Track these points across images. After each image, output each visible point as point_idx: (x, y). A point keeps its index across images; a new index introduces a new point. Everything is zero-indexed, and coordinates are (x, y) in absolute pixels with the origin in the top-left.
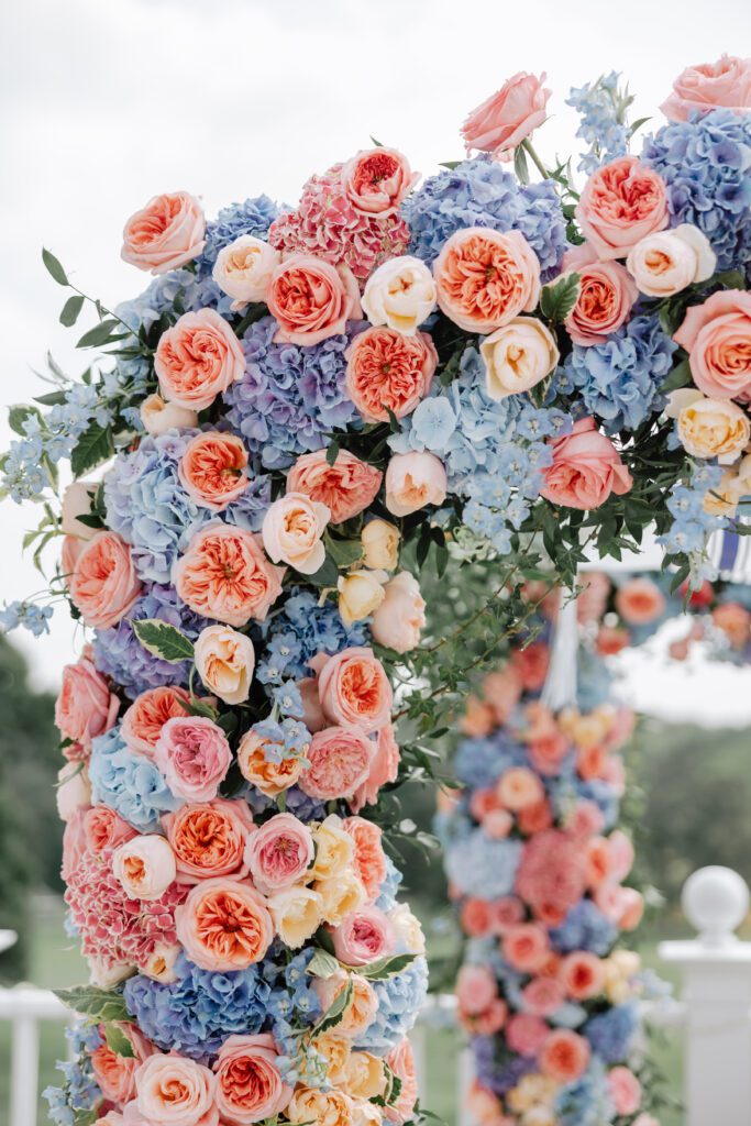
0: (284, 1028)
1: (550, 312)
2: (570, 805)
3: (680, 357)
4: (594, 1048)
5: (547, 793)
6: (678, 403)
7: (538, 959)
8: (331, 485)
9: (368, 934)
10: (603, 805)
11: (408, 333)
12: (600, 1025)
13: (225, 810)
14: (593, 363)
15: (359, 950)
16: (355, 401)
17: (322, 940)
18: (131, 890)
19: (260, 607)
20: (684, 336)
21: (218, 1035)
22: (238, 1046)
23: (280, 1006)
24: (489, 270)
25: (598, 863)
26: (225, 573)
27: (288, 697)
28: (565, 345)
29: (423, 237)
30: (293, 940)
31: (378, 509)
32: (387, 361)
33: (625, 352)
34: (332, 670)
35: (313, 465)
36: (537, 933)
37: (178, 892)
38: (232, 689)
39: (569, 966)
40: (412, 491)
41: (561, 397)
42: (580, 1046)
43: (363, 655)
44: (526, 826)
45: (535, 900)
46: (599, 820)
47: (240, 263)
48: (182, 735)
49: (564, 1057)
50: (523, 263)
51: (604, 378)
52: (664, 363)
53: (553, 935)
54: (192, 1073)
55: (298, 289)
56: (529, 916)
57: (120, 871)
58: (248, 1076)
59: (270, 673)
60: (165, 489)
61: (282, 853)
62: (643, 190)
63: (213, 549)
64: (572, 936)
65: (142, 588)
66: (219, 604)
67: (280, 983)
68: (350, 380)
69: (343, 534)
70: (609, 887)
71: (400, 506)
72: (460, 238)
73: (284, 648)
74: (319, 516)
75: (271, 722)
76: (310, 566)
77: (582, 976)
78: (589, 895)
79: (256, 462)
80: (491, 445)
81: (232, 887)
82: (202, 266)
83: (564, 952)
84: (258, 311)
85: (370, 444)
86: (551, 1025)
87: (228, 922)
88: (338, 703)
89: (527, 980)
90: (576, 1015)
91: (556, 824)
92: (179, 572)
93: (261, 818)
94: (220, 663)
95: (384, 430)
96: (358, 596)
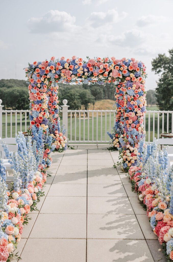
0: (42, 103)
1: (55, 69)
2: (54, 94)
3: (61, 72)
4: (55, 112)
5: (52, 93)
6: (61, 74)
7: (51, 106)
8: (44, 77)
9: (46, 99)
10: (56, 94)
11: (49, 70)
12: (56, 110)
13: (39, 93)
14: (57, 72)
15: (45, 99)
16: (45, 73)
17: (44, 99)
18: (35, 96)
19: (40, 83)
20: (61, 71)
21: (39, 103)
22: (40, 104)
23: (42, 102)
24: (52, 67)
25: (56, 98)
26: (39, 81)
27: (42, 87)
28: (56, 71)
29: (49, 65)
30: (42, 99)
31: (46, 78)
32: (47, 71)
33: (59, 71)
34: (44, 86)
35: (43, 76)
36: (51, 104)
37: (37, 97)
38: (39, 87)
39: (53, 106)
40: (48, 77)
41: (56, 73)
42: (54, 112)
43: (45, 85)
44: (50, 96)
45: (51, 101)
46: (56, 95)
47: (40, 66)
48: (37, 89)
49: (53, 113)
50: (54, 67)
51: (58, 72)
52: (60, 72)
53: (52, 104)
54: (37, 105)
55: (43, 68)
56: (50, 102)
57: (34, 95)
58: (40, 105)
59: (41, 86)
60: (36, 77)
61: (42, 95)
62: (59, 64)
63: (38, 80)
64: (54, 104)
65: (34, 82)
66: (39, 83)
67: (42, 101)
68: (45, 72)
69: (45, 79)
70: (56, 100)
71: (47, 78)
72: (51, 66)
73: (42, 84)
74: (44, 78)
75: (41, 88)
76: (43, 81)
77: (55, 107)
78: (55, 101)
79: (40, 76)
80: (52, 75)
81: (40, 96)
82: (38, 65)
83: (53, 105)
84: (41, 68)
85: (46, 75)
86: (52, 111)
87: (39, 98)
88: (44, 87)
89: (50, 107)
90: (54, 110)
91: (53, 95)
92: (36, 81)
93: (41, 93)
94: (39, 86)
95: (47, 74)
96: (45, 82)
